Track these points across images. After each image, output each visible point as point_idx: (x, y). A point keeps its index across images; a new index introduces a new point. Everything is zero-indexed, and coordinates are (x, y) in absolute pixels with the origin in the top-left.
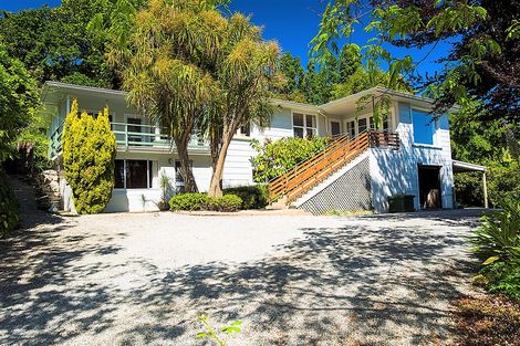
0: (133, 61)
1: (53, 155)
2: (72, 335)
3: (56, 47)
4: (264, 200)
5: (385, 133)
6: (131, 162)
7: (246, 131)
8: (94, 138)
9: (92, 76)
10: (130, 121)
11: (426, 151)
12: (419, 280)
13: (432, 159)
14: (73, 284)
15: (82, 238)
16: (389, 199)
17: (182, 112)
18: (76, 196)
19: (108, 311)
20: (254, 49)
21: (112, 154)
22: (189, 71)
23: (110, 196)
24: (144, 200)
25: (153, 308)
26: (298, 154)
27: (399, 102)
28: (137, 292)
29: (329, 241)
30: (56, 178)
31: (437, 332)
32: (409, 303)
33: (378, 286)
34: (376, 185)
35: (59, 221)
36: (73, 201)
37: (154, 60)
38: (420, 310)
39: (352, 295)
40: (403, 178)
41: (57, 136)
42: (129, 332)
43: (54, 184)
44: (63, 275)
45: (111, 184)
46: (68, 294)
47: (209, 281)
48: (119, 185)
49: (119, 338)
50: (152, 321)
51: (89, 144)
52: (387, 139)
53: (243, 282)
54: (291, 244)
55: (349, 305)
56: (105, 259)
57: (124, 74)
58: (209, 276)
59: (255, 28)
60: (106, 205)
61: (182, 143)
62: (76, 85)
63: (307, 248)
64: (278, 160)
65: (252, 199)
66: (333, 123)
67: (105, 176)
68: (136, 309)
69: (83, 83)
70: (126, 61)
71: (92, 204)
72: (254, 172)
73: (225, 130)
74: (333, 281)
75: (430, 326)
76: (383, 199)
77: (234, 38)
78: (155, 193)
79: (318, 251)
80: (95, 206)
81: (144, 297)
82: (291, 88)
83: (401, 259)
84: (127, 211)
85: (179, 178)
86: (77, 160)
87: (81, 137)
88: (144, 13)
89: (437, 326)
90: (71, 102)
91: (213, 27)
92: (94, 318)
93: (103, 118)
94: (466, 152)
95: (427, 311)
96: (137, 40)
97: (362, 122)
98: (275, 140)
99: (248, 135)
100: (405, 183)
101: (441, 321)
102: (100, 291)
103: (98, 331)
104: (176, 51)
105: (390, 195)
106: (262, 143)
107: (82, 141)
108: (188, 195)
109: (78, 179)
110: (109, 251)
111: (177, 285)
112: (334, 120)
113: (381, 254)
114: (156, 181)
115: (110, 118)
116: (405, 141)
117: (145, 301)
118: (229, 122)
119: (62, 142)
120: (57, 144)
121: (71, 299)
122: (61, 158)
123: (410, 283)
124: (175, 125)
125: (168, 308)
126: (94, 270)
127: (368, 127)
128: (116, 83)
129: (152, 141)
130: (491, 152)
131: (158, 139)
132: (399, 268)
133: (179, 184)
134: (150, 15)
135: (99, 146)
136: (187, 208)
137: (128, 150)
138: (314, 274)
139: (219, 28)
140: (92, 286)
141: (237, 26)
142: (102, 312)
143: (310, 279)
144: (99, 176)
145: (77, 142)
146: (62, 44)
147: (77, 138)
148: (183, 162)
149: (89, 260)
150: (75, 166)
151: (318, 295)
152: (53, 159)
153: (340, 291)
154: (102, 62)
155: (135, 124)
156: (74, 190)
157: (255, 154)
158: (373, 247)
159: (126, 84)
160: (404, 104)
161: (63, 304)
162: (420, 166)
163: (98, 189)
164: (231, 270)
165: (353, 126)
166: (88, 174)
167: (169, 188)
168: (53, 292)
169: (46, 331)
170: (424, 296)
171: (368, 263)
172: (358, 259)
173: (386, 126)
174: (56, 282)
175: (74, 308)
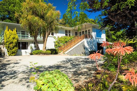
0: (22, 16)
1: (2, 41)
2: (8, 80)
3: (2, 12)
4: (57, 52)
5: (89, 35)
6: (22, 43)
7: (52, 34)
8: (12, 36)
9: (11, 20)
10: (22, 32)
11: (99, 39)
12: (90, 68)
13: (101, 41)
14: (8, 70)
15: (10, 61)
16: (90, 52)
17: (35, 29)
18: (8, 51)
19: (16, 75)
20: (53, 13)
21: (17, 40)
22: (37, 18)
23: (17, 51)
24: (26, 53)
25: (27, 74)
26: (66, 40)
27: (93, 27)
28: (23, 71)
29: (71, 60)
30: (3, 47)
31: (90, 77)
32: (86, 72)
33: (80, 69)
34: (86, 48)
35: (4, 57)
36: (7, 53)
37: (27, 16)
38: (88, 73)
39: (74, 71)
40: (93, 46)
41: (3, 36)
42: (21, 79)
43: (2, 49)
44: (6, 68)
45: (17, 48)
46: (7, 72)
47: (41, 69)
48: (19, 48)
49: (19, 80)
50: (27, 77)
51: (11, 38)
52: (89, 36)
53: (49, 69)
54: (62, 61)
55: (73, 73)
56: (16, 65)
57: (20, 19)
58: (41, 68)
59: (54, 7)
60: (16, 54)
61: (35, 37)
62: (7, 22)
63: (66, 62)
64: (61, 42)
65: (54, 52)
66: (75, 32)
67: (16, 46)
68: (23, 75)
69: (9, 22)
70: (20, 16)
71: (12, 53)
72: (55, 45)
73: (46, 34)
74: (70, 68)
75: (89, 76)
76: (88, 52)
77: (48, 10)
78: (29, 50)
79: (68, 63)
80: (13, 54)
81: (25, 72)
82: (66, 23)
83: (87, 64)
84: (22, 55)
85: (35, 47)
86: (8, 42)
87: (9, 36)
88: (24, 3)
89: (91, 76)
90: (6, 27)
91: (43, 7)
92: (13, 76)
93: (15, 31)
94: (110, 40)
95: (89, 73)
96: (23, 10)
97: (83, 32)
98: (60, 37)
99: (53, 35)
100: (94, 48)
101: (92, 75)
102: (15, 71)
103: (14, 79)
104: (33, 13)
105: (90, 51)
106: (57, 38)
107: (9, 37)
108: (37, 50)
109: (9, 47)
110: (17, 63)
111: (33, 70)
112: (76, 32)
113: (83, 63)
114: (29, 48)
115: (17, 31)
116: (94, 37)
117: (25, 73)
118: (47, 32)
119: (4, 37)
120: (3, 38)
121: (7, 73)
122: (4, 42)
123: (87, 68)
124: (33, 33)
125: (30, 74)
126: (13, 67)
127: (85, 33)
128: (18, 22)
129: (28, 37)
130: (116, 40)
131: (29, 37)
132: (86, 65)
133: (35, 48)
134: (26, 4)
135: (14, 38)
136: (37, 54)
137: (21, 39)
138: (66, 67)
139: (44, 7)
140: (12, 70)
141: (49, 7)
142: (15, 75)
143: (65, 68)
144: (14, 46)
145: (8, 37)
146: (3, 11)
147: (8, 36)
148: (36, 42)
149: (12, 65)
150: (8, 44)
151: (66, 71)
152: (2, 42)
153: (71, 70)
154: (14, 16)
155: (23, 33)
156: (8, 50)
157: (55, 40)
158: (81, 61)
159: (20, 22)
160: (94, 27)
161: (6, 74)
162: (98, 43)
163: (14, 50)
164: (46, 67)
165: (81, 33)
166: (11, 46)
167: (33, 49)
168: (3, 72)
169: (2, 79)
170: (90, 70)
171: (79, 65)
172: (77, 64)
173: (89, 33)
174: (4, 70)
175: (8, 75)
